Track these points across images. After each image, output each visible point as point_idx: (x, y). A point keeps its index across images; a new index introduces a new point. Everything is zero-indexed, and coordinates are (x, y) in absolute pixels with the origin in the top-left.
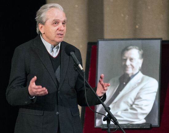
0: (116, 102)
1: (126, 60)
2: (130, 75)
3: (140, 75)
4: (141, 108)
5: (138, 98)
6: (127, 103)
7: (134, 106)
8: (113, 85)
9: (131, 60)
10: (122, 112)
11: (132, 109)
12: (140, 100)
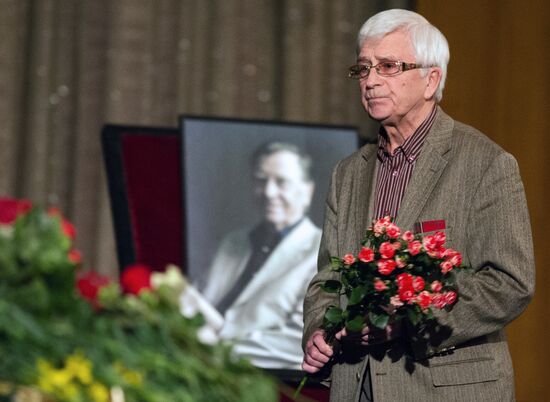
10: (264, 334)
11: (292, 326)
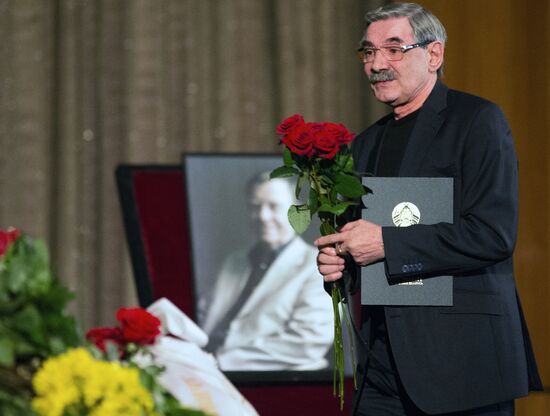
0: (248, 316)
1: (258, 208)
2: (275, 247)
4: (312, 331)
5: (300, 302)
6: (274, 316)
7: (293, 326)
8: (237, 270)
9: (273, 206)
10: (265, 341)
11: (290, 332)
12: (305, 309)
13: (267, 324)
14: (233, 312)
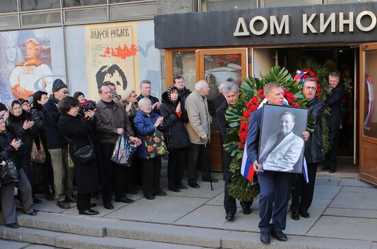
1: (283, 122)
3: (292, 134)
4: (291, 159)
5: (289, 151)
7: (286, 157)
9: (287, 122)
13: (279, 156)
14: (270, 152)
